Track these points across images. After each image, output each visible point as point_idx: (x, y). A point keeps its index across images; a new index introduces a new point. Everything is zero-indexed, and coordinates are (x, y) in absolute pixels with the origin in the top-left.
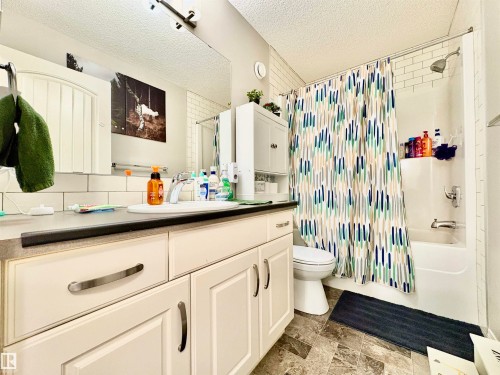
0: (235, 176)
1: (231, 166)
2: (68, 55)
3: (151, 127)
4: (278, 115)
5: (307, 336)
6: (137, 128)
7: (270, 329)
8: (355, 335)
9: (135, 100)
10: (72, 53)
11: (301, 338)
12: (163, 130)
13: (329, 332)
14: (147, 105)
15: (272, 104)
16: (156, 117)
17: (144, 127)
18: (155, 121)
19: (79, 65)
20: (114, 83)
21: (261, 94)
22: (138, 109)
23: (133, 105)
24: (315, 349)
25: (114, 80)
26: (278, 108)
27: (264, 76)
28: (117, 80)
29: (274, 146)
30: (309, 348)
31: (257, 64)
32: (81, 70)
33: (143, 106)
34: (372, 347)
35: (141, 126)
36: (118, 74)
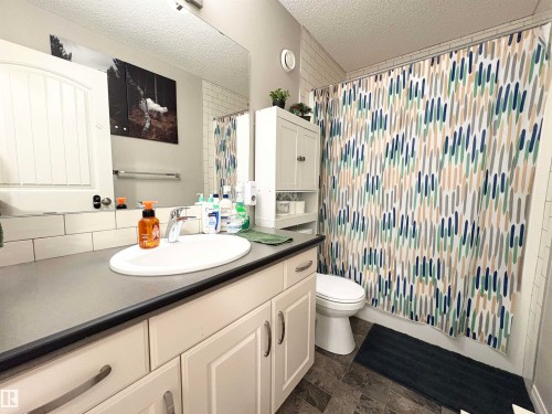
0: (253, 198)
1: (248, 185)
2: (52, 37)
3: (160, 126)
4: (308, 119)
5: (327, 383)
6: (141, 127)
7: (284, 383)
8: (381, 383)
9: (139, 92)
10: (56, 35)
11: (321, 384)
12: (175, 130)
13: (352, 378)
14: (153, 99)
15: (301, 105)
16: (165, 114)
17: (151, 126)
18: (164, 119)
19: (67, 50)
20: (110, 73)
21: (287, 93)
22: (143, 104)
23: (137, 100)
24: (335, 399)
25: (112, 68)
26: (309, 110)
27: (292, 68)
28: (115, 68)
29: (301, 159)
30: (329, 397)
31: (285, 51)
32: (68, 58)
33: (149, 100)
34: (399, 400)
35: (147, 125)
36: (117, 61)
